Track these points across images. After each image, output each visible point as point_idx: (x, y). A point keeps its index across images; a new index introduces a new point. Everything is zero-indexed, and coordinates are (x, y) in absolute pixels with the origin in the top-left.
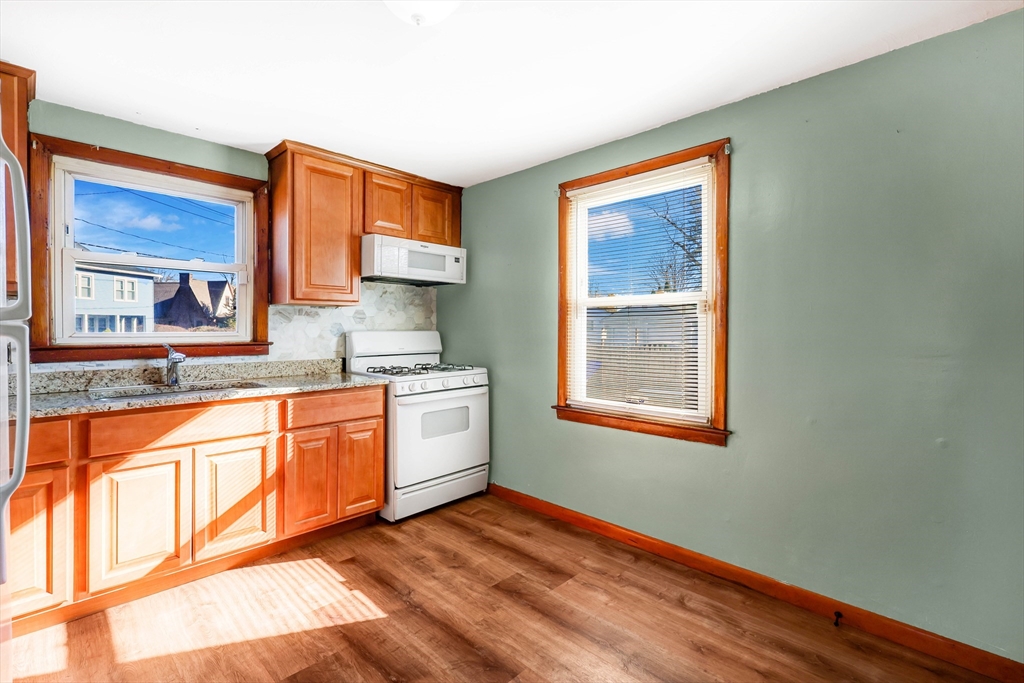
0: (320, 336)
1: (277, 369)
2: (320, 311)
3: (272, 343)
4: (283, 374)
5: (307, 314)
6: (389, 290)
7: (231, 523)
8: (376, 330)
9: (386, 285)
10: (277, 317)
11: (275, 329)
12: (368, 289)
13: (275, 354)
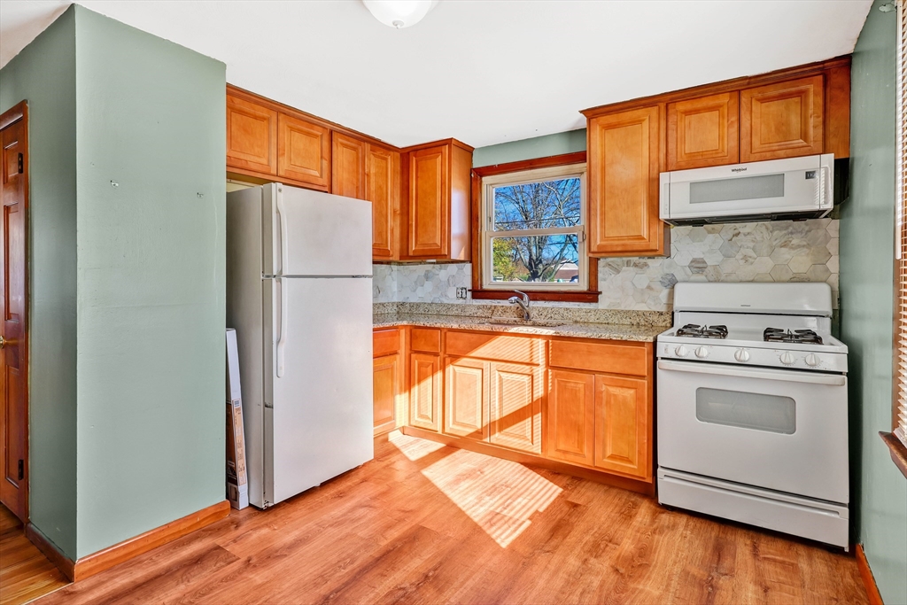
0: (649, 287)
1: (604, 317)
2: (650, 262)
3: (601, 293)
4: (610, 321)
5: (636, 265)
6: (742, 231)
7: (511, 425)
8: (723, 282)
9: (738, 225)
10: (607, 269)
11: (605, 280)
12: (709, 232)
13: (604, 302)
